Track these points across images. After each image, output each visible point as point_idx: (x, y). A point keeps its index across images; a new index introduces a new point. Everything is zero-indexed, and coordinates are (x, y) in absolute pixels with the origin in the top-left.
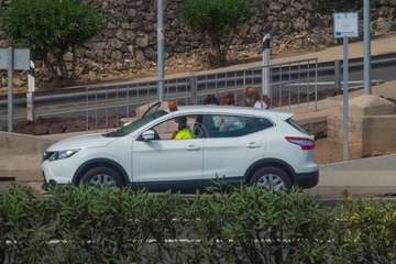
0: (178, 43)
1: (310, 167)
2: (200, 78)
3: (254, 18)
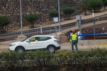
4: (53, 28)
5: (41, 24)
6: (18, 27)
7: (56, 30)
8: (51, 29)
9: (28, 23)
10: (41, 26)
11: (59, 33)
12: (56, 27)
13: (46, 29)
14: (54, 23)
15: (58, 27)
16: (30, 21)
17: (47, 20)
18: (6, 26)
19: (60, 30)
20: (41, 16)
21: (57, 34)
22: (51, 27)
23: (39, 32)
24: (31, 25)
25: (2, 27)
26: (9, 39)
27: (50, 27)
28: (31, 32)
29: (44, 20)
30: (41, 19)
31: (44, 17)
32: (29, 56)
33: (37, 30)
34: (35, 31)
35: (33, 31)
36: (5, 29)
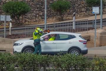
0: (50, 15)
1: (85, 49)
2: (56, 24)
3: (71, 8)
4: (91, 22)
5: (74, 15)
6: (40, 17)
7: (96, 26)
8: (88, 23)
9: (56, 13)
10: (74, 18)
11: (99, 31)
12: (96, 21)
13: (80, 23)
14: (92, 16)
15: (98, 22)
16: (58, 10)
17: (83, 10)
18: (24, 16)
19: (101, 26)
20: (75, 4)
21: (97, 31)
22: (89, 21)
23: (70, 26)
24: (59, 17)
25: (17, 17)
26: (27, 35)
27: (87, 21)
28: (59, 26)
29: (78, 10)
30: (74, 8)
31: (79, 5)
32: (54, 62)
33: (68, 24)
34: (64, 26)
35: (62, 26)
36: (21, 20)
